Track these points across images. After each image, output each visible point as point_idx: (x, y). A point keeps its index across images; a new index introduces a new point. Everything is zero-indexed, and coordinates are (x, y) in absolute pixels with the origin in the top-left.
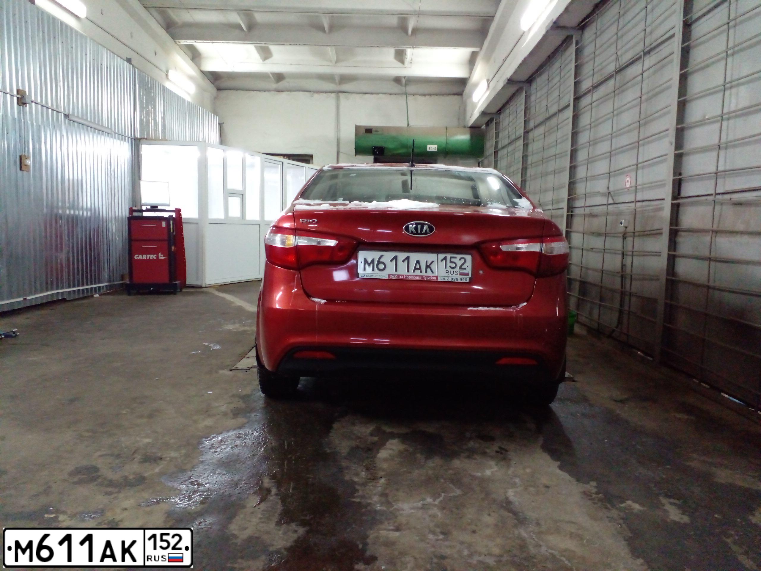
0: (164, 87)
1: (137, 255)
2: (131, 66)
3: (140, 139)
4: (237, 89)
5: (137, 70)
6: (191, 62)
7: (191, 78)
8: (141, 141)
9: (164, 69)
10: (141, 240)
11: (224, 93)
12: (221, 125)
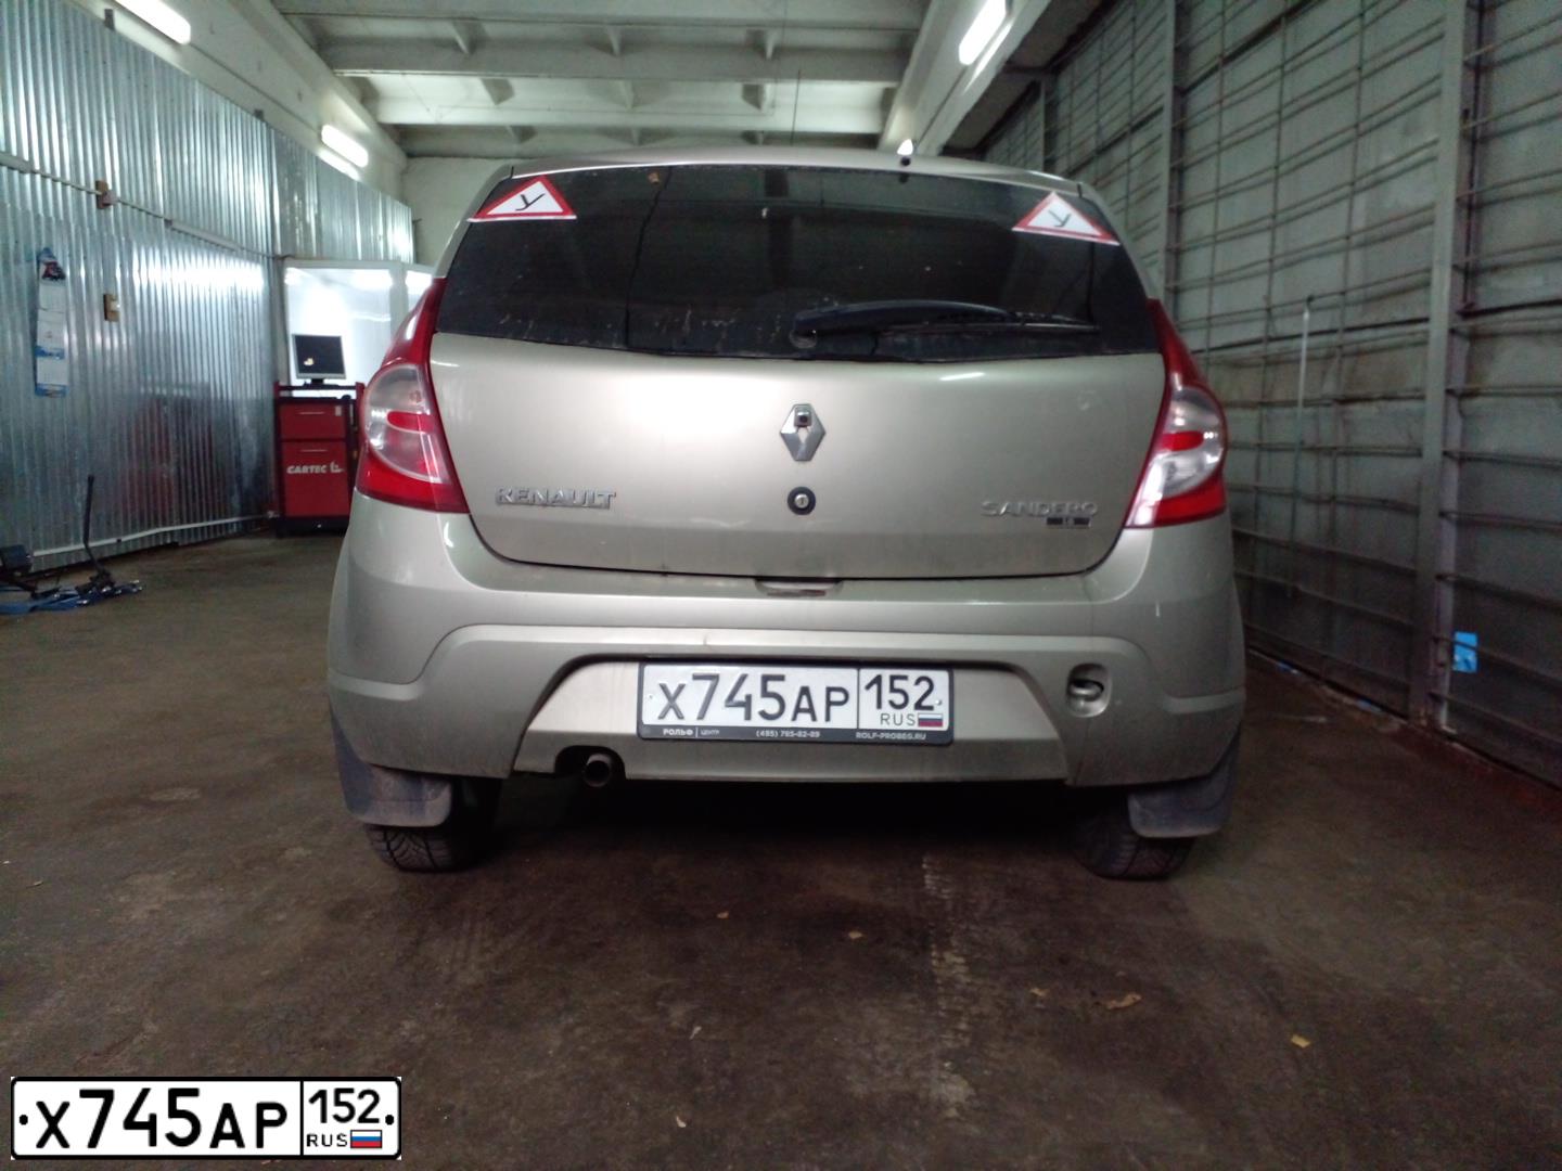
0: (317, 159)
1: (292, 467)
2: (264, 125)
3: (283, 258)
4: (444, 155)
5: (273, 131)
6: (360, 107)
7: (360, 138)
8: (287, 261)
9: (314, 124)
10: (299, 441)
11: (420, 163)
12: (416, 223)
